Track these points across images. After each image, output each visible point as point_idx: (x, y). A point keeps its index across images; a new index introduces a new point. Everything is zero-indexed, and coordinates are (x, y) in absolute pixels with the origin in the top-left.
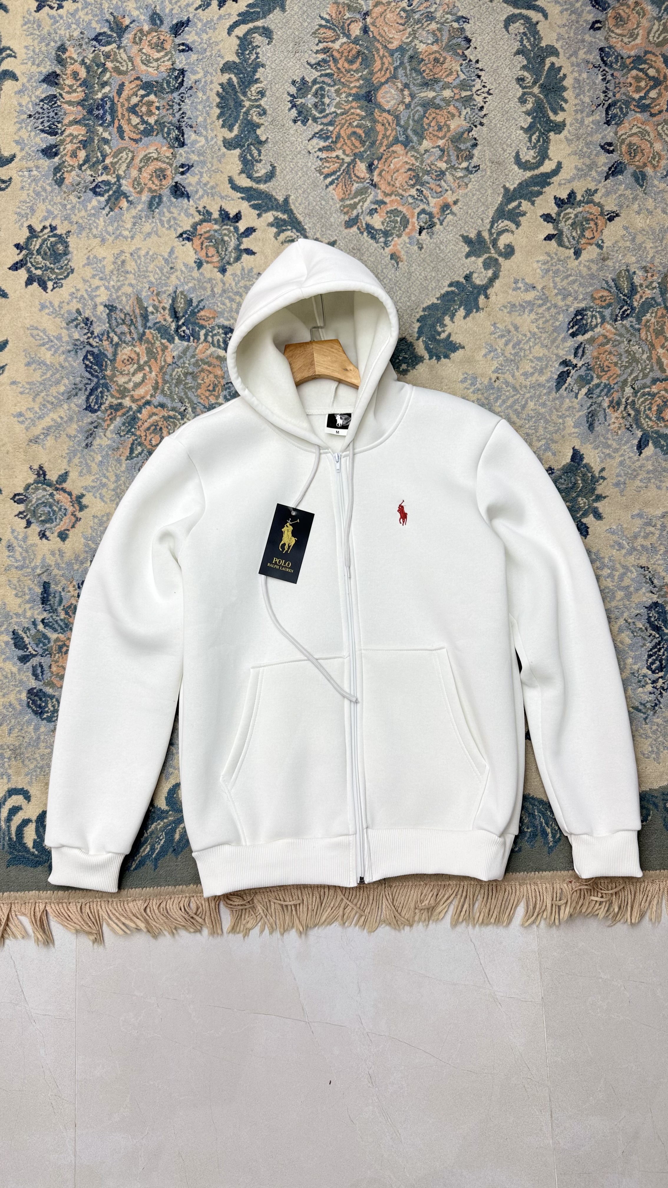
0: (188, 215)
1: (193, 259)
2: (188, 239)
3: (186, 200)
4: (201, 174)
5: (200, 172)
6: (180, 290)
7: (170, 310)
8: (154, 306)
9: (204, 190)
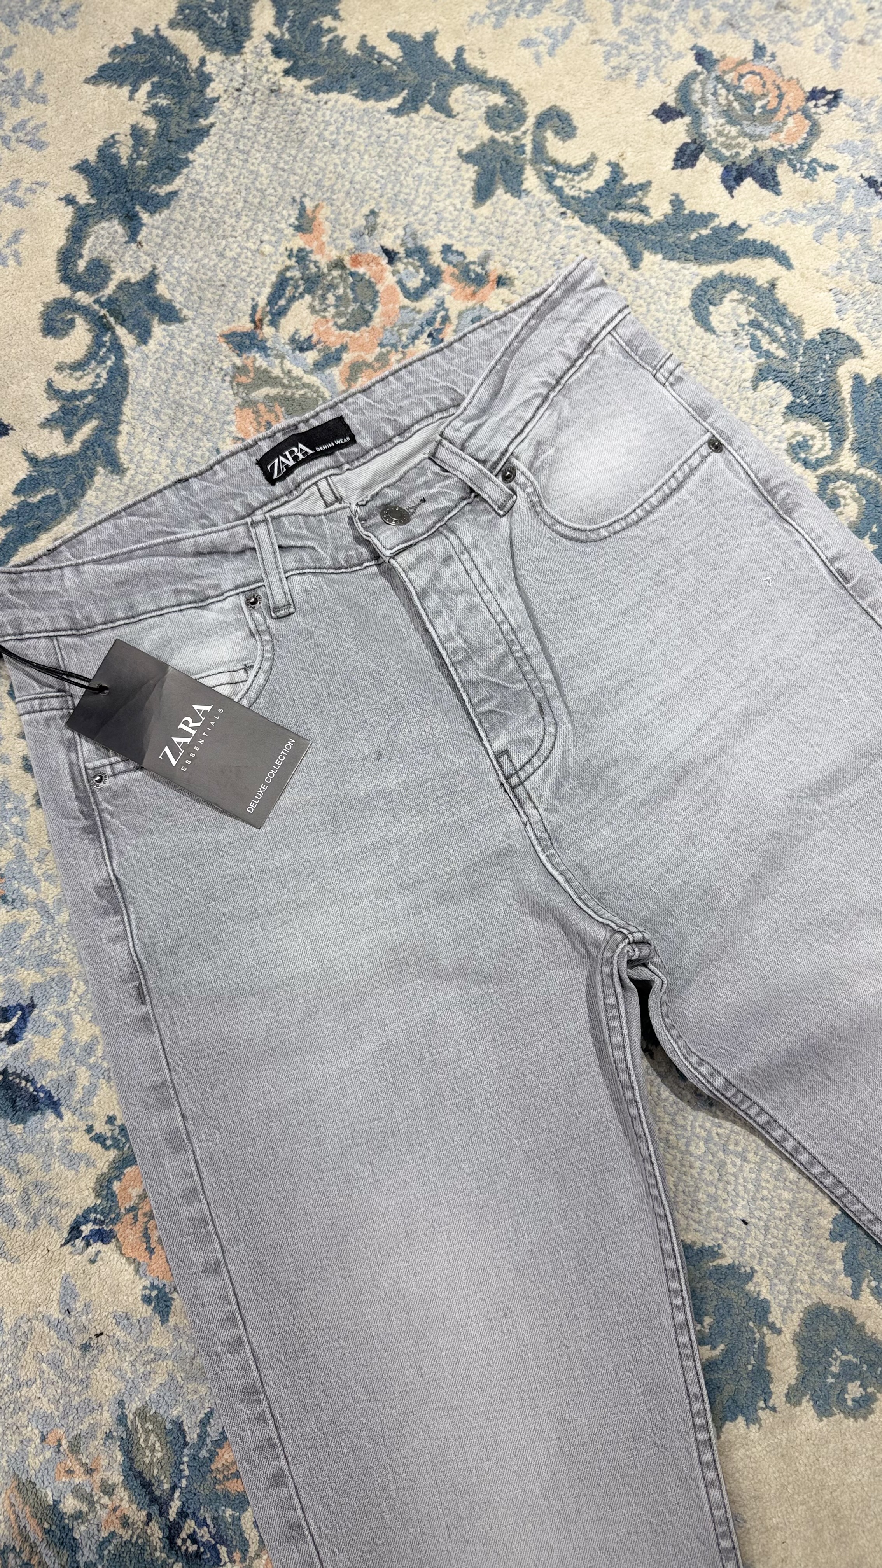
0: (73, 1160)
1: (139, 1292)
2: (103, 1236)
3: (51, 1116)
4: (66, 1019)
5: (58, 1015)
6: (133, 1406)
7: (126, 1483)
8: (77, 1492)
9: (91, 1067)
